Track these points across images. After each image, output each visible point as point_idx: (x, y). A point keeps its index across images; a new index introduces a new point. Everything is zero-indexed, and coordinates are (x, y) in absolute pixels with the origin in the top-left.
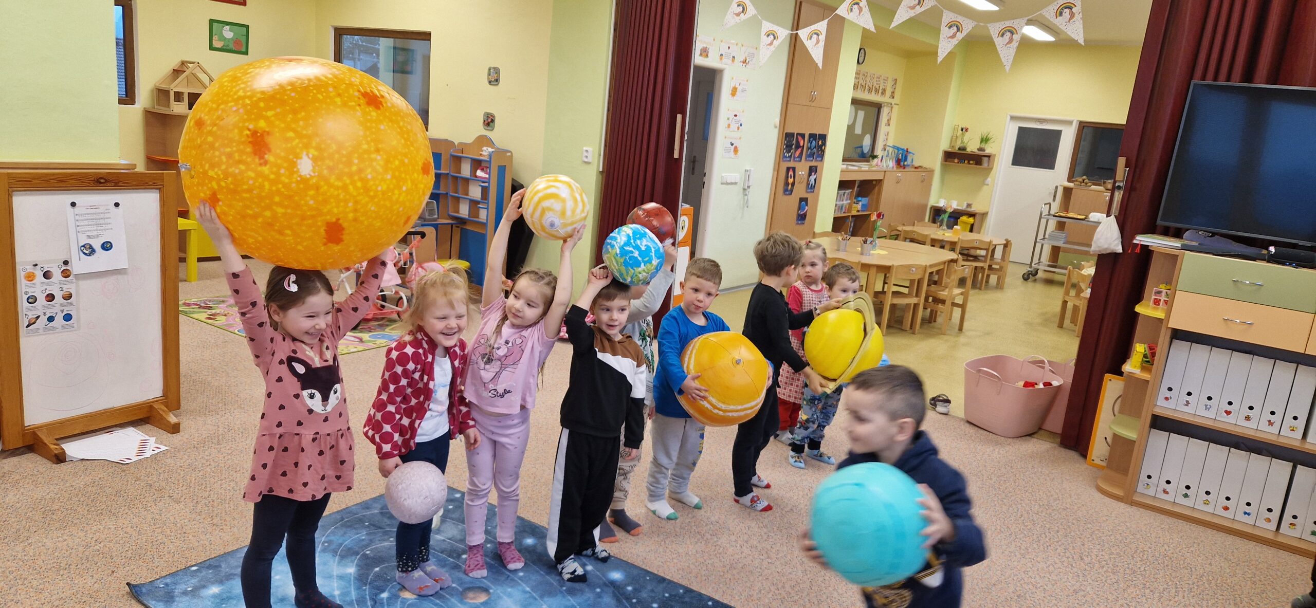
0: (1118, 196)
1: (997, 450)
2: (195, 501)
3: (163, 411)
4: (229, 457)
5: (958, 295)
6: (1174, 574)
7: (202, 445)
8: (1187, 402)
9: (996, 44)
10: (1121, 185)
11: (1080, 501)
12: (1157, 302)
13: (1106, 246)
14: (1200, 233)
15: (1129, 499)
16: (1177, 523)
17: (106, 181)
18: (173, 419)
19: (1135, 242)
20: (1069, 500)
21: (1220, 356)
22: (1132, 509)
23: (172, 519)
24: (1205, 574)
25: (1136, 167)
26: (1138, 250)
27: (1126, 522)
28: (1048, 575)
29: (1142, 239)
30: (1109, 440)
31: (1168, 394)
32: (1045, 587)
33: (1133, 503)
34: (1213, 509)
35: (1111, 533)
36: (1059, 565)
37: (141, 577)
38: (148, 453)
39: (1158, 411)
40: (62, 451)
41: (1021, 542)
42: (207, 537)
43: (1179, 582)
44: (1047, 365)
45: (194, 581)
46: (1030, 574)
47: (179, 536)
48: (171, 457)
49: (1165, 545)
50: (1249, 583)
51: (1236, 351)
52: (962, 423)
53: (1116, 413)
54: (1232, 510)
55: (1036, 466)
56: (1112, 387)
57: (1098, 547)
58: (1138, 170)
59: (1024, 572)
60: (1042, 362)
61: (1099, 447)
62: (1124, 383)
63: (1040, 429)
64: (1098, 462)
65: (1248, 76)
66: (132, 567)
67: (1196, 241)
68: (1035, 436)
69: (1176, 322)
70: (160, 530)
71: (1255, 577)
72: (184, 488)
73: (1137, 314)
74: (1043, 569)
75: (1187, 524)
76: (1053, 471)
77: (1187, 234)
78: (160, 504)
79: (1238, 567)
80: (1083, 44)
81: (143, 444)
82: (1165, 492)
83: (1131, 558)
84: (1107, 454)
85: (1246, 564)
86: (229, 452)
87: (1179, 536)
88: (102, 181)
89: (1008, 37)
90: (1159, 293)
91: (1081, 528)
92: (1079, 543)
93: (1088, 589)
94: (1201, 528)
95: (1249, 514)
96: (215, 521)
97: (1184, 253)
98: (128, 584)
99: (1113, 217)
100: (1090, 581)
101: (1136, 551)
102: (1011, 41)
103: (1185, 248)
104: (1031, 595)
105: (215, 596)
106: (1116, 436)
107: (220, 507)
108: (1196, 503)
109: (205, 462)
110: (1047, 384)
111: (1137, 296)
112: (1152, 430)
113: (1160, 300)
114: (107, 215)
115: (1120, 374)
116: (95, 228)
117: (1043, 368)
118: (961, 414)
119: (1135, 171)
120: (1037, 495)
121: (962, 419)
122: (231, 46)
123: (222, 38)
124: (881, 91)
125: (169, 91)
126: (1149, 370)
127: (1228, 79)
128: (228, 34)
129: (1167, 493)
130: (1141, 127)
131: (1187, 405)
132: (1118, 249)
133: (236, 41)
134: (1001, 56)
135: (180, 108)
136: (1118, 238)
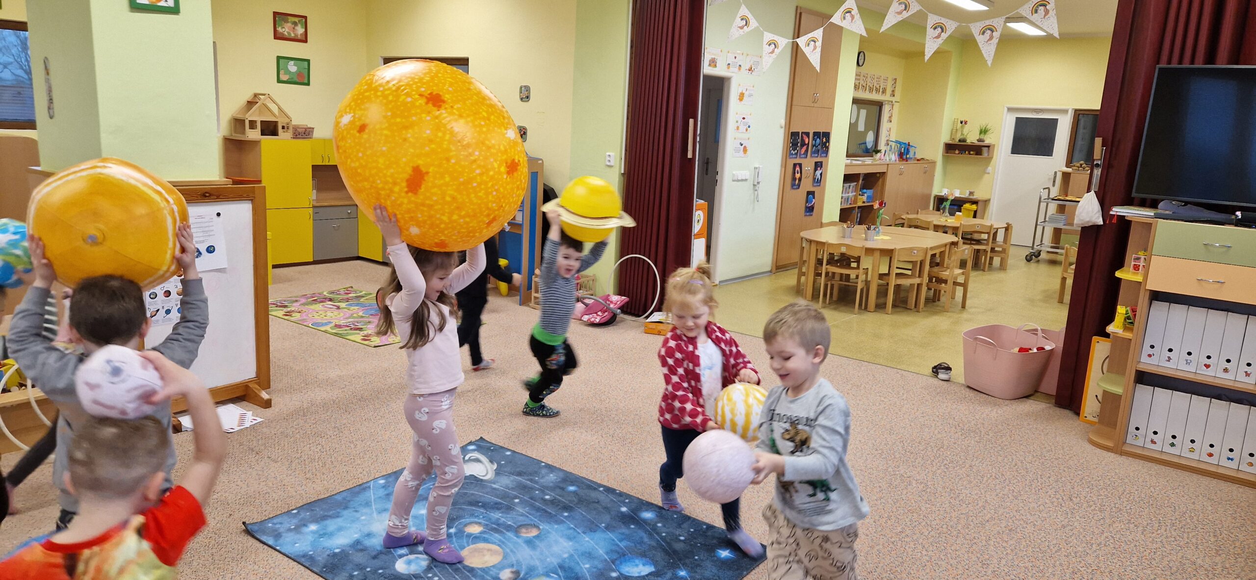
0: (1097, 172)
1: (996, 410)
2: (290, 461)
3: (257, 389)
4: (314, 426)
5: (959, 274)
6: (1158, 512)
7: (291, 417)
8: (1169, 358)
9: (978, 41)
10: (1099, 162)
11: (1072, 452)
12: (1136, 268)
13: (1088, 219)
14: (1173, 203)
15: (1120, 449)
16: (1164, 469)
17: (211, 195)
18: (265, 395)
19: (1111, 213)
20: (1062, 451)
21: (1197, 314)
22: (1122, 458)
23: (272, 474)
24: (1188, 511)
25: (1112, 146)
26: (1114, 221)
27: (1115, 469)
28: (1038, 513)
29: (1117, 211)
30: (1100, 398)
31: (1151, 351)
32: (1035, 523)
33: (1122, 453)
34: (1199, 455)
35: (1100, 478)
36: (1050, 505)
37: (253, 517)
38: (247, 424)
39: (1142, 367)
40: (179, 422)
41: (1014, 486)
42: (303, 488)
43: (1163, 518)
44: (1040, 332)
45: (295, 521)
46: (1021, 512)
47: (280, 487)
48: (266, 427)
49: (1151, 488)
50: (1229, 518)
51: (1211, 309)
52: (963, 388)
53: (1105, 372)
54: (1216, 456)
55: (1031, 423)
56: (1100, 349)
57: (1087, 490)
58: (1114, 149)
59: (1016, 511)
60: (1036, 330)
61: (1090, 405)
62: (1110, 344)
63: (1036, 391)
64: (1090, 418)
65: (1211, 57)
66: (245, 511)
67: (1170, 211)
68: (1032, 398)
69: (1154, 284)
70: (264, 483)
71: (1236, 513)
72: (280, 451)
73: (1119, 280)
74: (1034, 508)
75: (1174, 470)
76: (1047, 428)
77: (1161, 205)
78: (262, 463)
79: (1220, 506)
80: (1058, 37)
81: (242, 418)
82: (1153, 442)
83: (1118, 499)
84: (1099, 410)
85: (1228, 502)
86: (314, 422)
87: (1165, 481)
88: (207, 195)
89: (988, 35)
90: (1138, 259)
91: (1072, 475)
92: (1069, 487)
93: (1076, 524)
94: (1187, 474)
95: (1232, 459)
96: (308, 476)
97: (1157, 221)
98: (244, 523)
99: (1092, 193)
100: (1078, 518)
101: (1123, 493)
102: (991, 38)
103: (1158, 216)
104: (1022, 529)
105: (313, 532)
106: (1105, 393)
107: (310, 465)
108: (1182, 451)
109: (294, 430)
110: (1040, 349)
111: (1120, 265)
112: (1140, 387)
113: (1139, 265)
114: (211, 224)
115: (1107, 335)
116: (201, 235)
117: (1037, 334)
118: (962, 380)
119: (1111, 150)
120: (1031, 447)
121: (962, 385)
122: (296, 79)
123: (288, 72)
124: (881, 90)
125: (244, 120)
126: (1131, 330)
127: (1192, 62)
128: (293, 68)
129: (1155, 443)
130: (1115, 110)
131: (1169, 361)
132: (1098, 221)
133: (299, 74)
134: (983, 52)
135: (253, 135)
136: (1099, 211)
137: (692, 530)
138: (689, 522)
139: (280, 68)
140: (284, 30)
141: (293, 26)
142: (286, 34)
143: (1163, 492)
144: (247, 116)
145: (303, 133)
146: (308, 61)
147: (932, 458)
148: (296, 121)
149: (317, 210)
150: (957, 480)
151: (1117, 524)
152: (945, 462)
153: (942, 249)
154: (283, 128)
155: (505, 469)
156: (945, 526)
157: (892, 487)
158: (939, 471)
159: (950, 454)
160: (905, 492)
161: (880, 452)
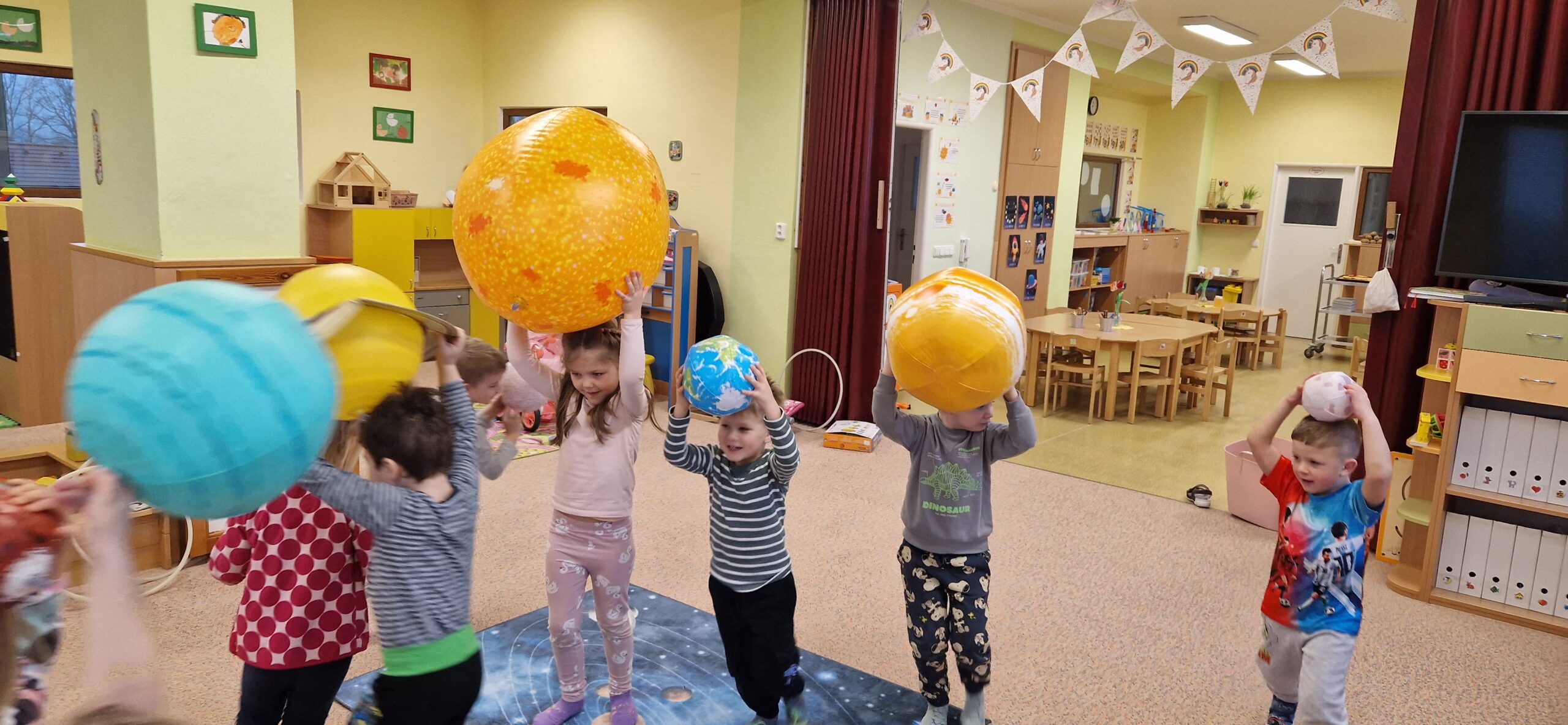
0: (1391, 245)
5: (1220, 373)
6: (1476, 675)
8: (1487, 478)
9: (1238, 83)
10: (1393, 233)
12: (1443, 365)
13: (1380, 304)
14: (1488, 283)
15: (1427, 595)
16: (1484, 621)
19: (1410, 295)
21: (1522, 423)
22: (1430, 607)
24: (1515, 675)
25: (1409, 211)
26: (1414, 305)
27: (1422, 620)
29: (1418, 293)
30: (1401, 530)
31: (1464, 470)
33: (1430, 600)
34: (1528, 604)
35: (1402, 632)
39: (1454, 491)
43: (1483, 683)
49: (1468, 645)
51: (1539, 416)
52: (1226, 517)
53: (1406, 497)
54: (1550, 604)
57: (1387, 647)
58: (1411, 215)
61: (1389, 539)
62: (1413, 461)
64: (1389, 555)
65: (1531, 101)
67: (1484, 293)
69: (1467, 385)
73: (1422, 380)
75: (1496, 623)
77: (1472, 285)
80: (1338, 77)
82: (1470, 586)
83: (1425, 659)
84: (1400, 546)
87: (1486, 635)
89: (1250, 75)
90: (1445, 353)
93: (1372, 691)
94: (1513, 627)
97: (1468, 306)
99: (1385, 270)
100: (1374, 682)
101: (1433, 652)
102: (1254, 79)
103: (1469, 300)
106: (1408, 524)
108: (1507, 598)
111: (1423, 361)
112: (1451, 515)
113: (1447, 362)
115: (1409, 451)
118: (1225, 507)
119: (1408, 217)
121: (1226, 513)
122: (396, 135)
123: (386, 126)
124: (1119, 144)
125: (332, 186)
126: (1438, 443)
127: (1507, 108)
128: (392, 121)
129: (1472, 587)
130: (1412, 167)
131: (1487, 483)
132: (1393, 306)
133: (401, 129)
134: (1244, 96)
135: (344, 203)
136: (1394, 294)
137: (883, 695)
138: (880, 685)
139: (378, 122)
140: (382, 75)
141: (394, 70)
142: (385, 80)
143: (1483, 650)
144: (336, 180)
145: (405, 201)
146: (412, 113)
147: (1188, 606)
148: (394, 187)
149: (420, 295)
150: (1219, 633)
151: (1425, 691)
152: (1204, 611)
153: (1199, 342)
154: (380, 194)
155: (649, 617)
156: (1204, 692)
157: (1136, 642)
158: (1196, 623)
159: (1211, 601)
160: (1153, 649)
161: (1121, 597)
